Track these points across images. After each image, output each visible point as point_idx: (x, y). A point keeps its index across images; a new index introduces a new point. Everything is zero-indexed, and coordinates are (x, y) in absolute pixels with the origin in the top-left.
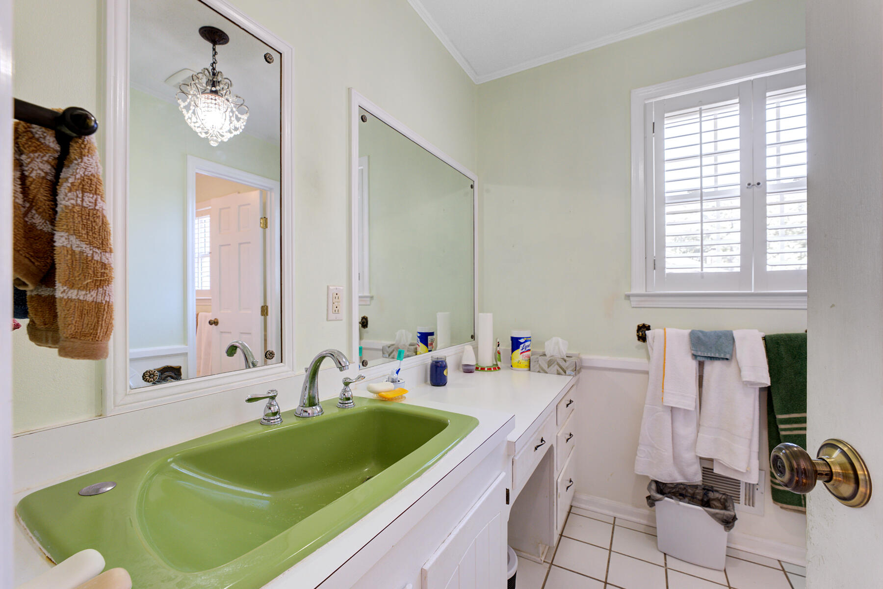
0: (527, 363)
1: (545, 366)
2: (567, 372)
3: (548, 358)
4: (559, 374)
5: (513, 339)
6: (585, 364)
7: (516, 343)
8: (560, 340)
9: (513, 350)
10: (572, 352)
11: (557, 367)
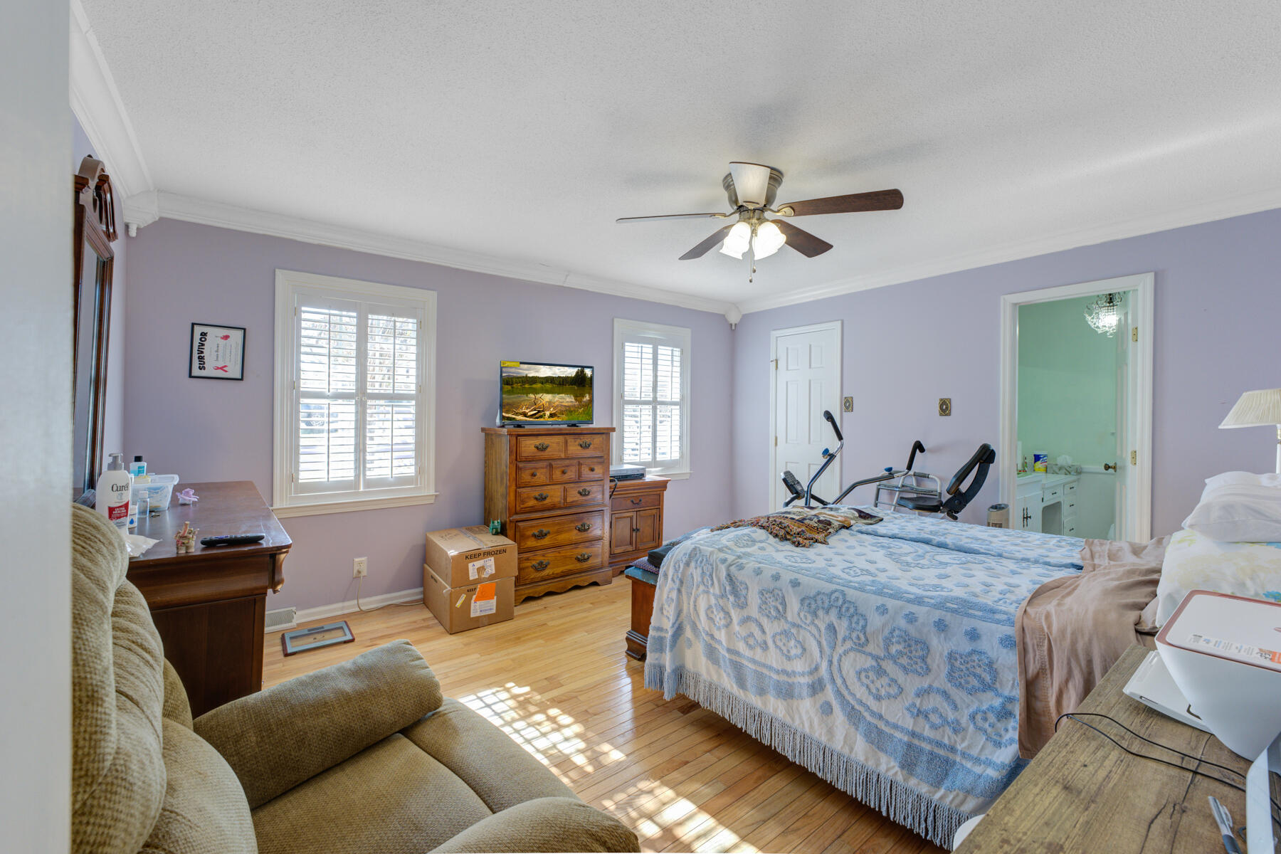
0: (1045, 469)
1: (1057, 471)
2: (1072, 473)
3: (1059, 466)
4: (1066, 474)
5: (1035, 455)
6: (1085, 470)
7: (1037, 458)
8: (1067, 457)
9: (1035, 461)
10: (1075, 464)
11: (1065, 471)
